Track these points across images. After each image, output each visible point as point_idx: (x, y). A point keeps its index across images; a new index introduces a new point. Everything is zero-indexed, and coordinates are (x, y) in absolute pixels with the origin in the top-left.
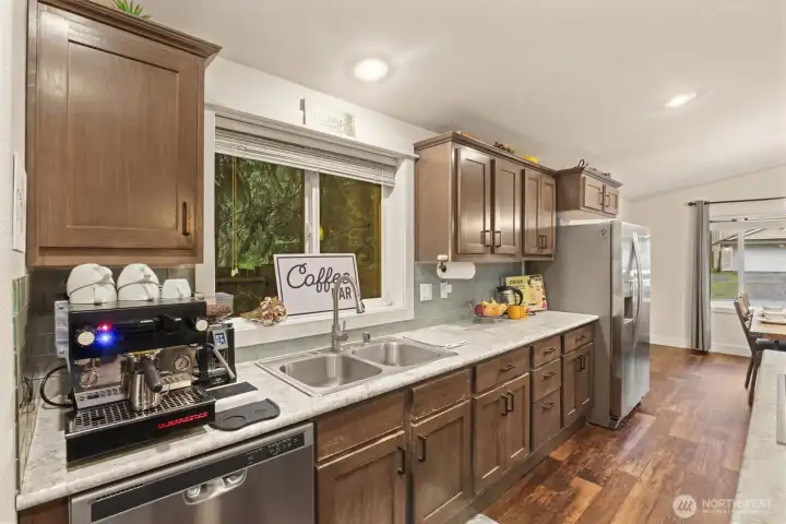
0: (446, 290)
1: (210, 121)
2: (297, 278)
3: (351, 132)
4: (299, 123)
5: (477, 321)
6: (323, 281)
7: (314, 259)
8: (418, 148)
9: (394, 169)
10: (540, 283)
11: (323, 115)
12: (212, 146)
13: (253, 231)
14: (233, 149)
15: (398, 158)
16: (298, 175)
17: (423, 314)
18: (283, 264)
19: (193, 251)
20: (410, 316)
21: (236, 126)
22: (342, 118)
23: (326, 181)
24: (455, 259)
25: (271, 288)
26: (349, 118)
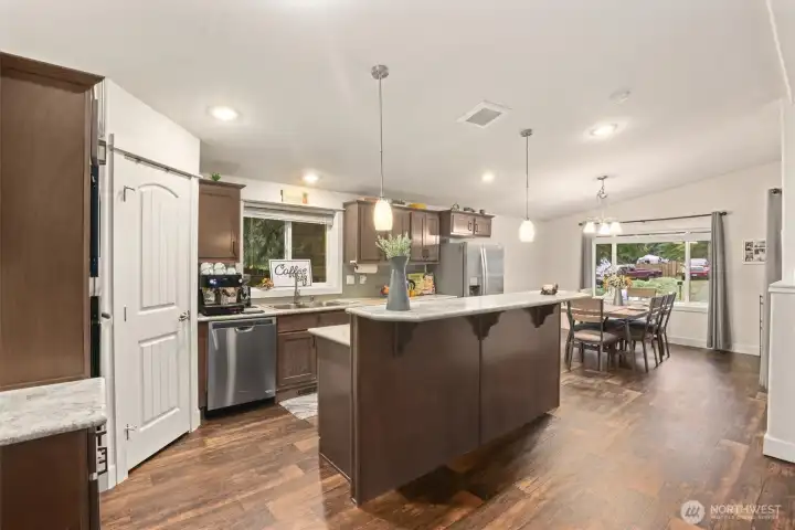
0: (363, 280)
1: (242, 204)
2: (280, 270)
3: (306, 202)
4: (279, 201)
5: (381, 297)
6: (294, 273)
7: (288, 261)
8: (345, 205)
9: (332, 216)
10: (431, 278)
11: (292, 195)
12: (244, 214)
13: (269, 239)
14: (251, 215)
15: (334, 211)
16: (281, 224)
17: (348, 291)
18: (273, 264)
19: (236, 258)
20: (341, 292)
21: (252, 206)
22: (301, 195)
23: (295, 225)
24: (359, 262)
25: (267, 275)
26: (305, 195)
